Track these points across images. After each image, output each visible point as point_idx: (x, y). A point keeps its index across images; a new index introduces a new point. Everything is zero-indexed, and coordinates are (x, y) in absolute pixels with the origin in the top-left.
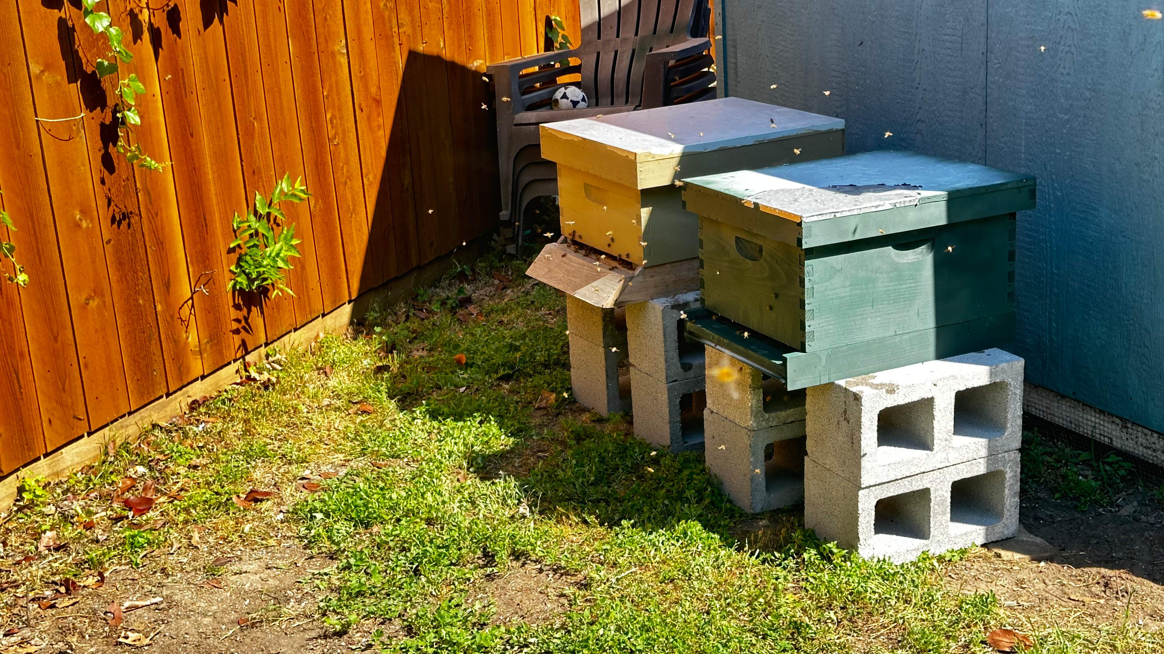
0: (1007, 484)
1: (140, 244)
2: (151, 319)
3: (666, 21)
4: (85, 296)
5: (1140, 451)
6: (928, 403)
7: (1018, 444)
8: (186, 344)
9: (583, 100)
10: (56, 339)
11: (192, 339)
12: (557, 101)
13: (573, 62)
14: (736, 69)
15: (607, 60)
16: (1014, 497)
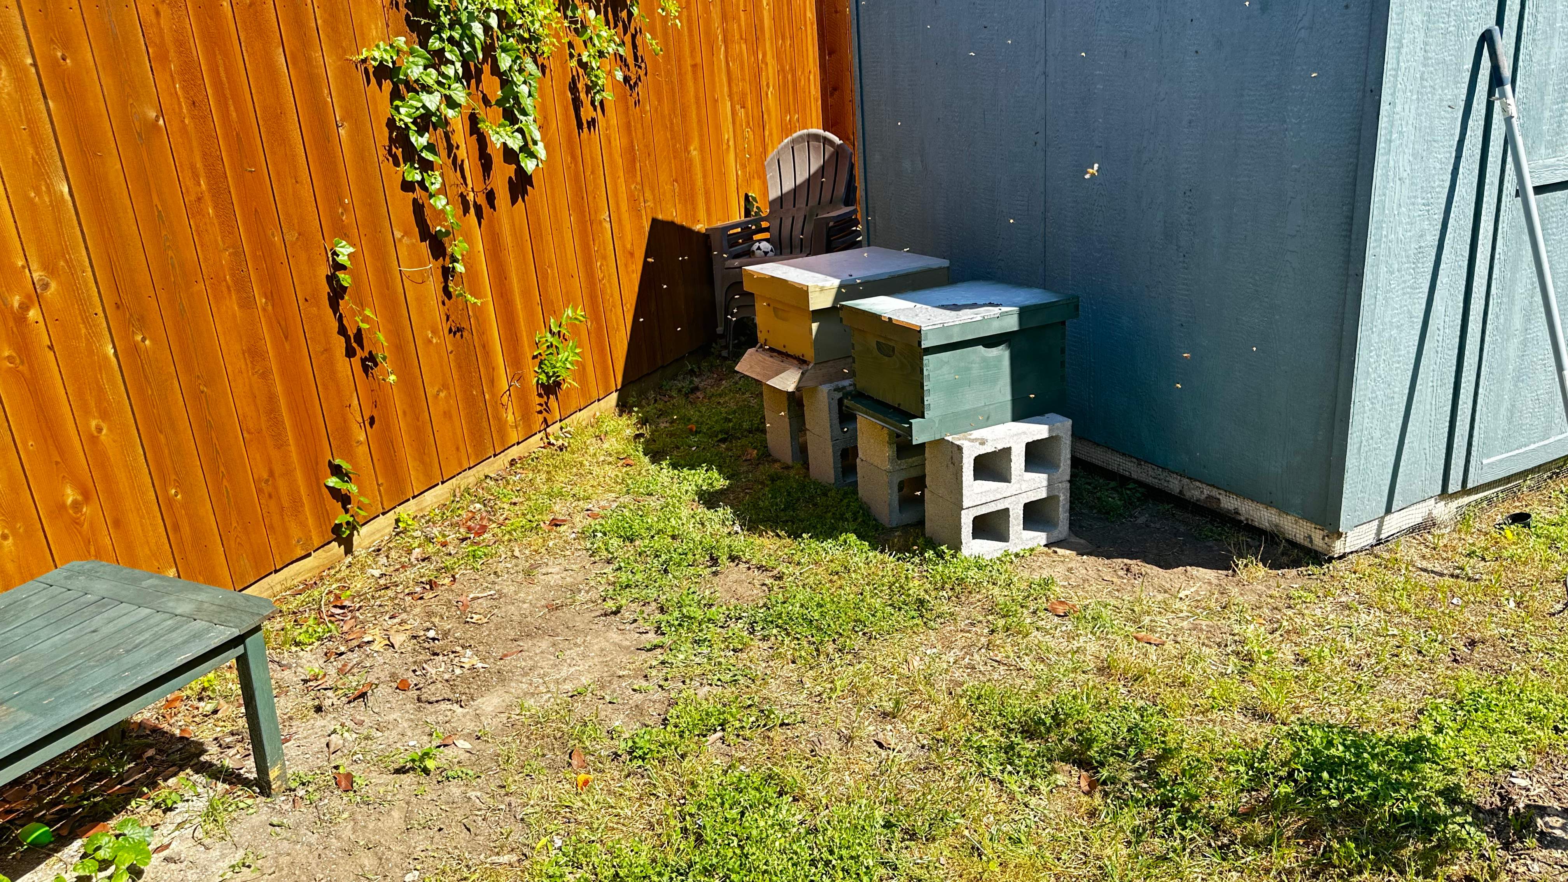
0: (1061, 504)
1: (473, 353)
2: (482, 405)
3: (826, 196)
4: (436, 389)
5: (1150, 480)
6: (1007, 451)
7: (1068, 478)
8: (506, 421)
9: (772, 250)
10: (418, 420)
11: (510, 418)
12: (753, 251)
13: (764, 224)
14: (875, 227)
15: (787, 223)
16: (1065, 512)
